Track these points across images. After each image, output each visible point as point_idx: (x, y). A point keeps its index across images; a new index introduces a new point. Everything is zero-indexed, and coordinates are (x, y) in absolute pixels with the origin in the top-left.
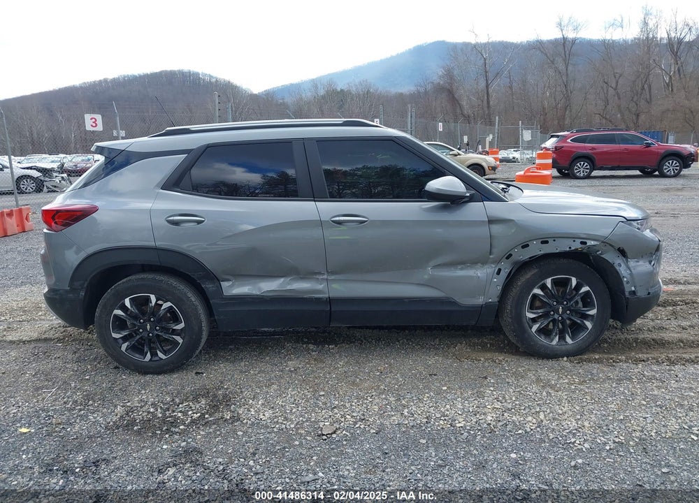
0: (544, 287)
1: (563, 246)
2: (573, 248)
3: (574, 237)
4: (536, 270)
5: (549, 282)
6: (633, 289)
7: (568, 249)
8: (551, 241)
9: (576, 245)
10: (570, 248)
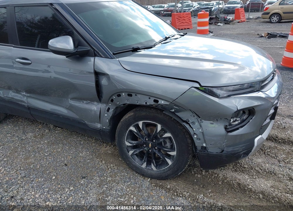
0: (137, 127)
1: (142, 100)
2: (148, 104)
3: (149, 95)
4: (132, 114)
5: (140, 124)
6: (204, 145)
7: (145, 104)
8: (133, 95)
9: (151, 102)
10: (146, 103)
